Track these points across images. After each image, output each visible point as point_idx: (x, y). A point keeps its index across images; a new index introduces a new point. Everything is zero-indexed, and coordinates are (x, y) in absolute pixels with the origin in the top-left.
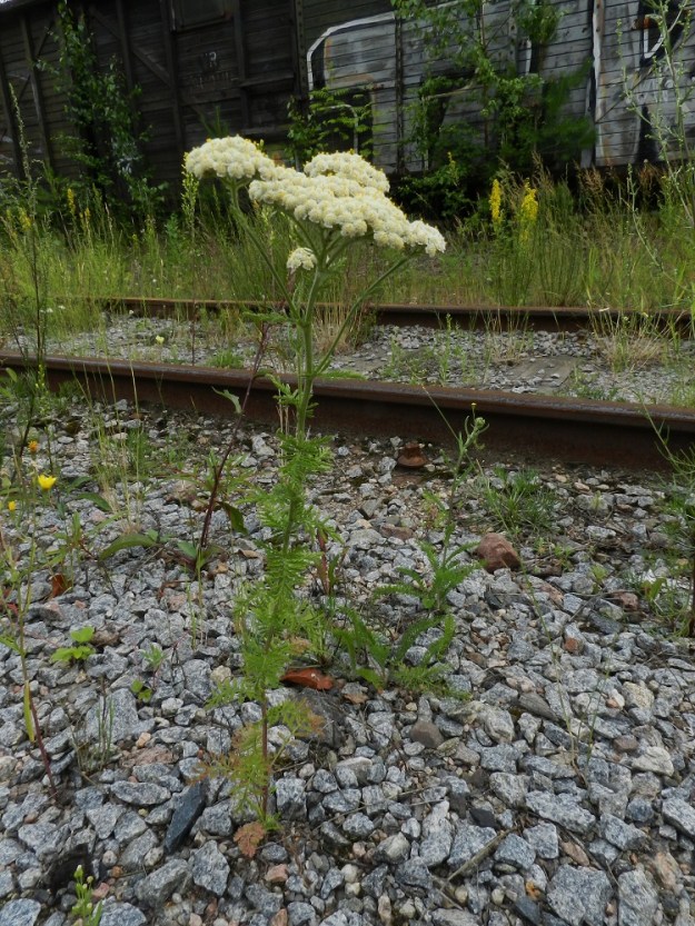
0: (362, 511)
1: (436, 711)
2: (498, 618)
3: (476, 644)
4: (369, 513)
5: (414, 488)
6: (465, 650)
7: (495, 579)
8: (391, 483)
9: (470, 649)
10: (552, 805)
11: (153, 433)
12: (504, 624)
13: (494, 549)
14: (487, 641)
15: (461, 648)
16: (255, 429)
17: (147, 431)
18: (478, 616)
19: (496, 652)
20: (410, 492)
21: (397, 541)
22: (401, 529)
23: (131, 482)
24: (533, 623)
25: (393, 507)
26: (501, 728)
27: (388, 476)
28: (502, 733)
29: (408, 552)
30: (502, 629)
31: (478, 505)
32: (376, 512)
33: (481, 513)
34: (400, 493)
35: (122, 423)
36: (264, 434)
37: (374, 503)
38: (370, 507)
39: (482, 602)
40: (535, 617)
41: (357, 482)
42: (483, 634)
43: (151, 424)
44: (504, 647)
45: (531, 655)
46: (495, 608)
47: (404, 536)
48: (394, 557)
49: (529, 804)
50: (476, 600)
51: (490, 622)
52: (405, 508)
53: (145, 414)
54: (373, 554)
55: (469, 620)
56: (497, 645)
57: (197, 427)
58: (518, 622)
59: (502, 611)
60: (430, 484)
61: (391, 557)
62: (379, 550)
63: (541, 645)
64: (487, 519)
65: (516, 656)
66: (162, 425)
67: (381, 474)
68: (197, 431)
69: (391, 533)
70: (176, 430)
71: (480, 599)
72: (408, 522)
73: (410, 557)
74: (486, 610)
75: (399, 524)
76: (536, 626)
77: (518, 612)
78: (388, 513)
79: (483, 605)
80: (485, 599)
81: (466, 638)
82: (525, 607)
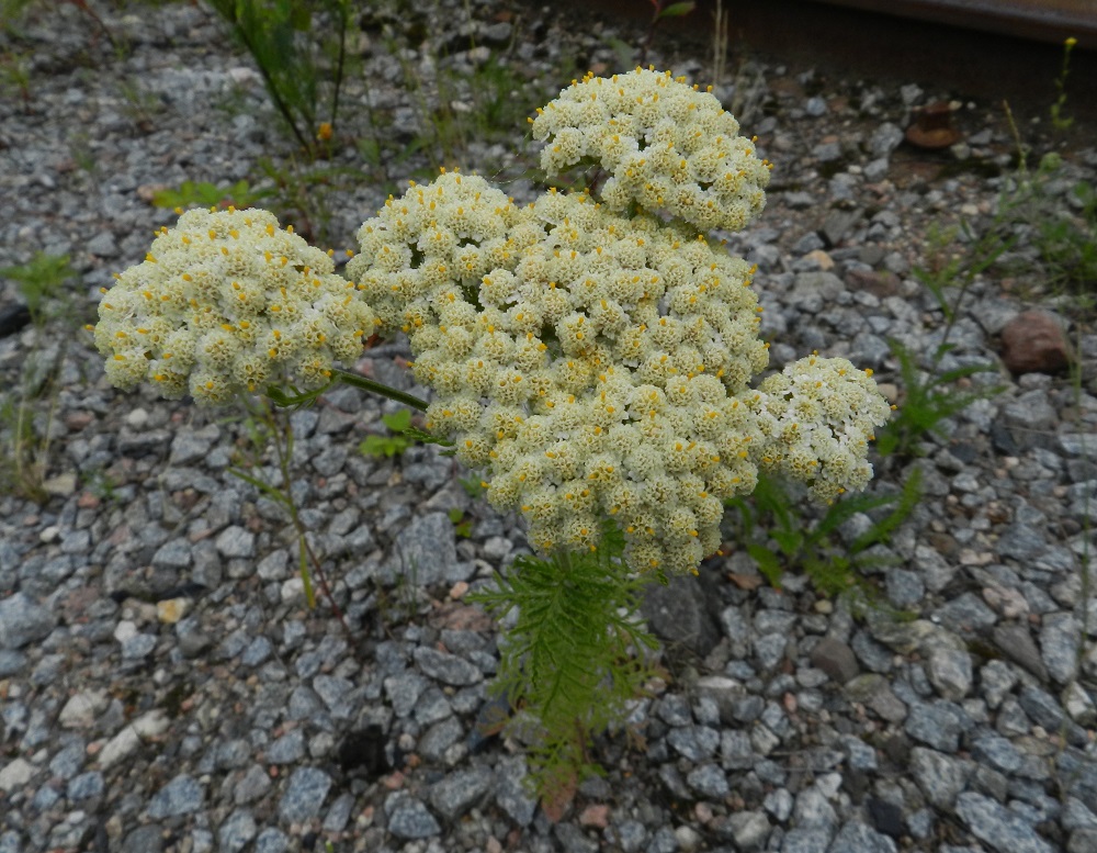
0: (822, 235)
1: (859, 623)
2: (1001, 472)
3: (951, 516)
4: (834, 237)
5: (923, 190)
6: (930, 527)
7: (1017, 395)
8: (884, 175)
9: (939, 526)
10: (994, 821)
11: (526, 49)
12: (1010, 485)
13: (1030, 341)
14: (970, 514)
15: (924, 525)
16: (680, 50)
17: (517, 46)
18: (969, 464)
19: (981, 537)
20: (913, 197)
21: (869, 299)
22: (881, 277)
23: (489, 144)
24: (1061, 491)
25: (878, 229)
26: (952, 678)
27: (881, 165)
28: (950, 685)
29: (880, 324)
30: (1003, 493)
31: (1029, 236)
32: (848, 234)
33: (1031, 253)
34: (897, 198)
35: (484, 29)
36: (692, 64)
37: (847, 220)
38: (839, 225)
39: (982, 438)
40: (1067, 481)
41: (829, 169)
42: (969, 501)
43: (526, 31)
44: (997, 529)
45: (1038, 552)
46: (1001, 453)
47: (883, 292)
48: (857, 333)
49: (959, 811)
50: (973, 435)
51: (984, 479)
52: (896, 231)
53: (517, 12)
54: (823, 323)
55: (949, 472)
56: (985, 524)
57: (590, 42)
58: (1035, 485)
59: (1012, 461)
60: (952, 185)
61: (852, 331)
62: (834, 316)
63: (1062, 535)
64: (1039, 266)
65: (1011, 551)
66: (540, 35)
67: (872, 157)
68: (592, 50)
69: (862, 283)
70: (561, 45)
71: (981, 432)
72: (895, 261)
73: (882, 334)
74: (985, 454)
75: (879, 265)
76: (1065, 497)
77: (1040, 467)
78: (868, 239)
79: (984, 444)
80: (991, 434)
81: (937, 506)
82: (1053, 459)
